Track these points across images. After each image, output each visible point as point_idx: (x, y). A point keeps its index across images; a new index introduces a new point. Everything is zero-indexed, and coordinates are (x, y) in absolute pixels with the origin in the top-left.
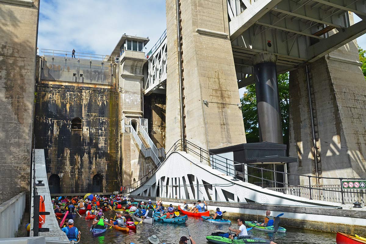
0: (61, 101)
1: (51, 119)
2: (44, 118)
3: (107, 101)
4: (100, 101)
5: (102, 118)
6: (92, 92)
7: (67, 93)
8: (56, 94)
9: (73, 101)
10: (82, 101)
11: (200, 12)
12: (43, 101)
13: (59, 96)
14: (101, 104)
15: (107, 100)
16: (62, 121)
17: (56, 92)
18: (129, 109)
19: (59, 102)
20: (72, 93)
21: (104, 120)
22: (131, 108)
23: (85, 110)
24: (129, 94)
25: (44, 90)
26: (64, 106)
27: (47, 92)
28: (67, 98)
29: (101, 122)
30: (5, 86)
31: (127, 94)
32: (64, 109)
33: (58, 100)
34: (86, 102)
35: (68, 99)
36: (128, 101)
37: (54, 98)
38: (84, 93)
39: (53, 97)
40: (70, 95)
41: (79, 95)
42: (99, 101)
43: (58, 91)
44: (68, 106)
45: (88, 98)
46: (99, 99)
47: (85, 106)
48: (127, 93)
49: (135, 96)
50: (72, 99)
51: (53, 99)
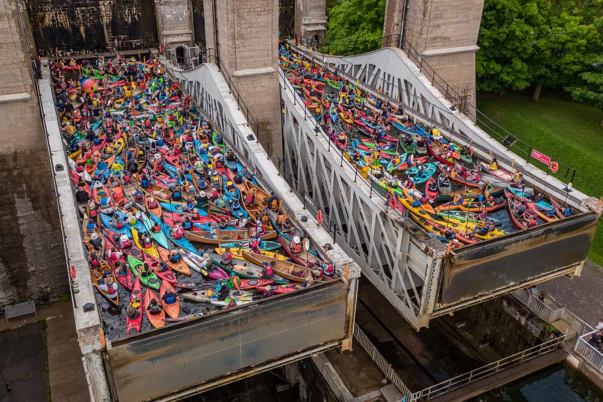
0: (70, 23)
1: (61, 51)
2: (52, 51)
3: (138, 15)
4: (129, 16)
5: (135, 41)
6: (114, 3)
7: (77, 10)
8: (60, 14)
9: (88, 21)
10: (102, 19)
11: (239, 47)
12: (43, 27)
13: (66, 16)
14: (130, 21)
15: (140, 12)
16: (78, 52)
17: (60, 11)
18: (172, 29)
19: (67, 25)
20: (85, 8)
21: (139, 44)
22: (174, 27)
23: (108, 32)
24: (171, 7)
25: (40, 9)
26: (76, 29)
27: (46, 11)
28: (78, 18)
29: (134, 46)
30: (29, 199)
31: (167, 7)
32: (78, 34)
33: (66, 23)
34: (108, 21)
35: (81, 18)
36: (170, 17)
37: (59, 20)
38: (103, 6)
39: (57, 19)
40: (82, 12)
41: (96, 10)
42: (126, 16)
43: (63, 7)
44: (82, 29)
45: (109, 14)
46: (127, 13)
47: (107, 26)
48: (167, 5)
49: (179, 8)
50: (87, 18)
51: (58, 22)
